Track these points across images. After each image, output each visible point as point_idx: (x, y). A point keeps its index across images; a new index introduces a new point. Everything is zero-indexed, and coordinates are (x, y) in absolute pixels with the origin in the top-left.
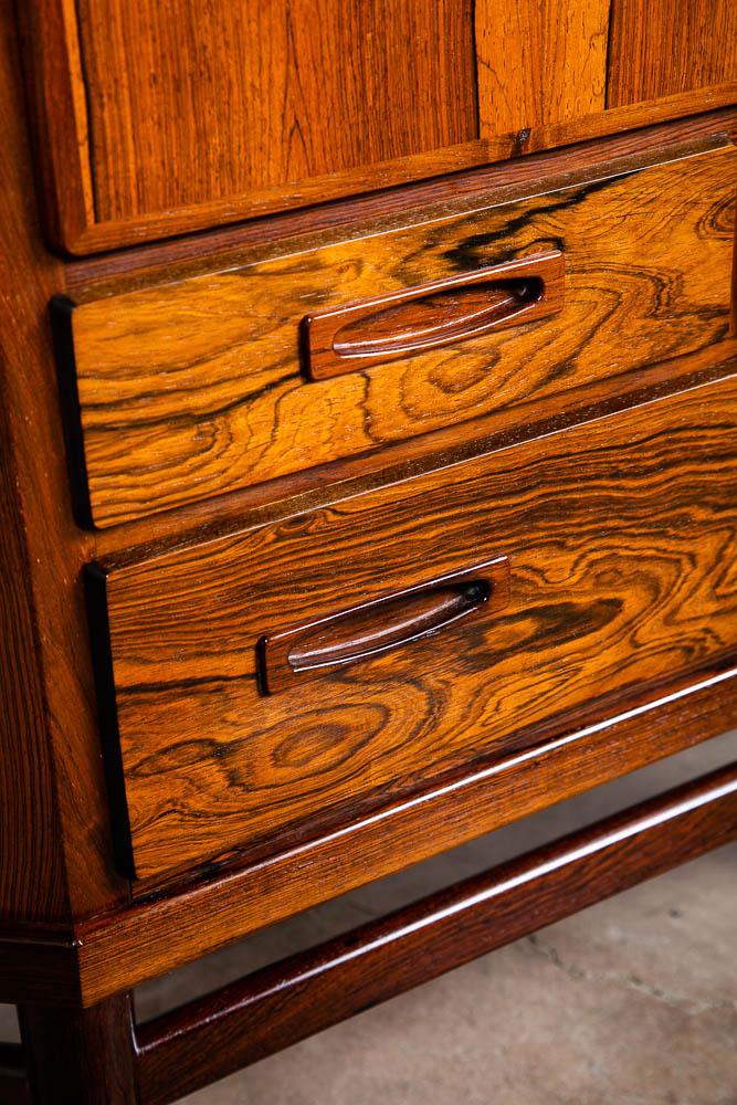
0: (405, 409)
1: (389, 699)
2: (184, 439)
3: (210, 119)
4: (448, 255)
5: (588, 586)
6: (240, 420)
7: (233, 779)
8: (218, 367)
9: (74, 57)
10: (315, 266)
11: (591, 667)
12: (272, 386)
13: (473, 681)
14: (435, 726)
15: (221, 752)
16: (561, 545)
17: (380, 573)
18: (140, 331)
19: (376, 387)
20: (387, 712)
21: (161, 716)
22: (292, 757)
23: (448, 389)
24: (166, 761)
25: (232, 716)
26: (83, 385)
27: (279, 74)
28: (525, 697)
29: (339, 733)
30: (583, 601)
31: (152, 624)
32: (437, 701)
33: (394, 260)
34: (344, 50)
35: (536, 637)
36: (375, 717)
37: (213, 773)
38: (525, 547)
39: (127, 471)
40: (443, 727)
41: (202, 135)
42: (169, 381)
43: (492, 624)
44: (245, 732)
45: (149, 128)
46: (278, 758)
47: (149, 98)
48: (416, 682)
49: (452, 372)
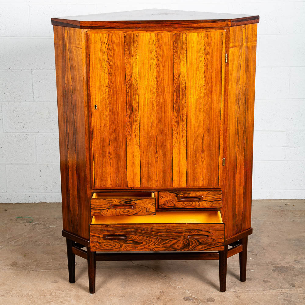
0: (120, 213)
1: (116, 244)
2: (99, 211)
3: (104, 182)
4: (124, 202)
5: (139, 240)
6: (104, 211)
7: (100, 246)
8: (102, 206)
9: (94, 179)
10: (111, 200)
11: (139, 248)
12: (107, 209)
13: (126, 245)
14: (121, 248)
15: (99, 243)
16: (135, 235)
17: (115, 232)
18: (96, 202)
19: (117, 211)
20: (116, 245)
21: (94, 238)
22: (106, 246)
23: (124, 213)
24: (94, 242)
25: (100, 240)
26: (91, 205)
27: (110, 180)
28: (131, 248)
29: (111, 245)
30: (138, 241)
31: (94, 230)
32: (121, 246)
33: (119, 202)
34: (115, 179)
35: (132, 243)
36: (115, 245)
37: (98, 245)
38: (131, 234)
39: (94, 212)
40: (122, 248)
41: (103, 183)
42: (98, 206)
43: (128, 240)
44: (102, 242)
45: (99, 182)
46: (105, 245)
47: (99, 180)
48: (119, 243)
49: (125, 211)
